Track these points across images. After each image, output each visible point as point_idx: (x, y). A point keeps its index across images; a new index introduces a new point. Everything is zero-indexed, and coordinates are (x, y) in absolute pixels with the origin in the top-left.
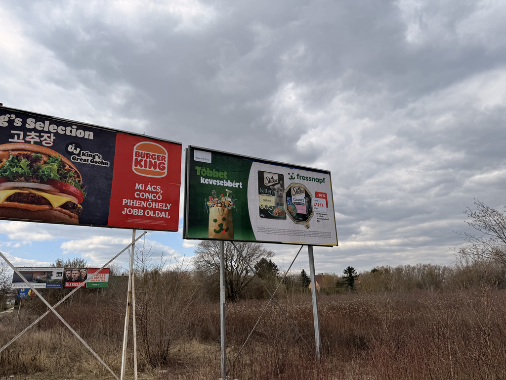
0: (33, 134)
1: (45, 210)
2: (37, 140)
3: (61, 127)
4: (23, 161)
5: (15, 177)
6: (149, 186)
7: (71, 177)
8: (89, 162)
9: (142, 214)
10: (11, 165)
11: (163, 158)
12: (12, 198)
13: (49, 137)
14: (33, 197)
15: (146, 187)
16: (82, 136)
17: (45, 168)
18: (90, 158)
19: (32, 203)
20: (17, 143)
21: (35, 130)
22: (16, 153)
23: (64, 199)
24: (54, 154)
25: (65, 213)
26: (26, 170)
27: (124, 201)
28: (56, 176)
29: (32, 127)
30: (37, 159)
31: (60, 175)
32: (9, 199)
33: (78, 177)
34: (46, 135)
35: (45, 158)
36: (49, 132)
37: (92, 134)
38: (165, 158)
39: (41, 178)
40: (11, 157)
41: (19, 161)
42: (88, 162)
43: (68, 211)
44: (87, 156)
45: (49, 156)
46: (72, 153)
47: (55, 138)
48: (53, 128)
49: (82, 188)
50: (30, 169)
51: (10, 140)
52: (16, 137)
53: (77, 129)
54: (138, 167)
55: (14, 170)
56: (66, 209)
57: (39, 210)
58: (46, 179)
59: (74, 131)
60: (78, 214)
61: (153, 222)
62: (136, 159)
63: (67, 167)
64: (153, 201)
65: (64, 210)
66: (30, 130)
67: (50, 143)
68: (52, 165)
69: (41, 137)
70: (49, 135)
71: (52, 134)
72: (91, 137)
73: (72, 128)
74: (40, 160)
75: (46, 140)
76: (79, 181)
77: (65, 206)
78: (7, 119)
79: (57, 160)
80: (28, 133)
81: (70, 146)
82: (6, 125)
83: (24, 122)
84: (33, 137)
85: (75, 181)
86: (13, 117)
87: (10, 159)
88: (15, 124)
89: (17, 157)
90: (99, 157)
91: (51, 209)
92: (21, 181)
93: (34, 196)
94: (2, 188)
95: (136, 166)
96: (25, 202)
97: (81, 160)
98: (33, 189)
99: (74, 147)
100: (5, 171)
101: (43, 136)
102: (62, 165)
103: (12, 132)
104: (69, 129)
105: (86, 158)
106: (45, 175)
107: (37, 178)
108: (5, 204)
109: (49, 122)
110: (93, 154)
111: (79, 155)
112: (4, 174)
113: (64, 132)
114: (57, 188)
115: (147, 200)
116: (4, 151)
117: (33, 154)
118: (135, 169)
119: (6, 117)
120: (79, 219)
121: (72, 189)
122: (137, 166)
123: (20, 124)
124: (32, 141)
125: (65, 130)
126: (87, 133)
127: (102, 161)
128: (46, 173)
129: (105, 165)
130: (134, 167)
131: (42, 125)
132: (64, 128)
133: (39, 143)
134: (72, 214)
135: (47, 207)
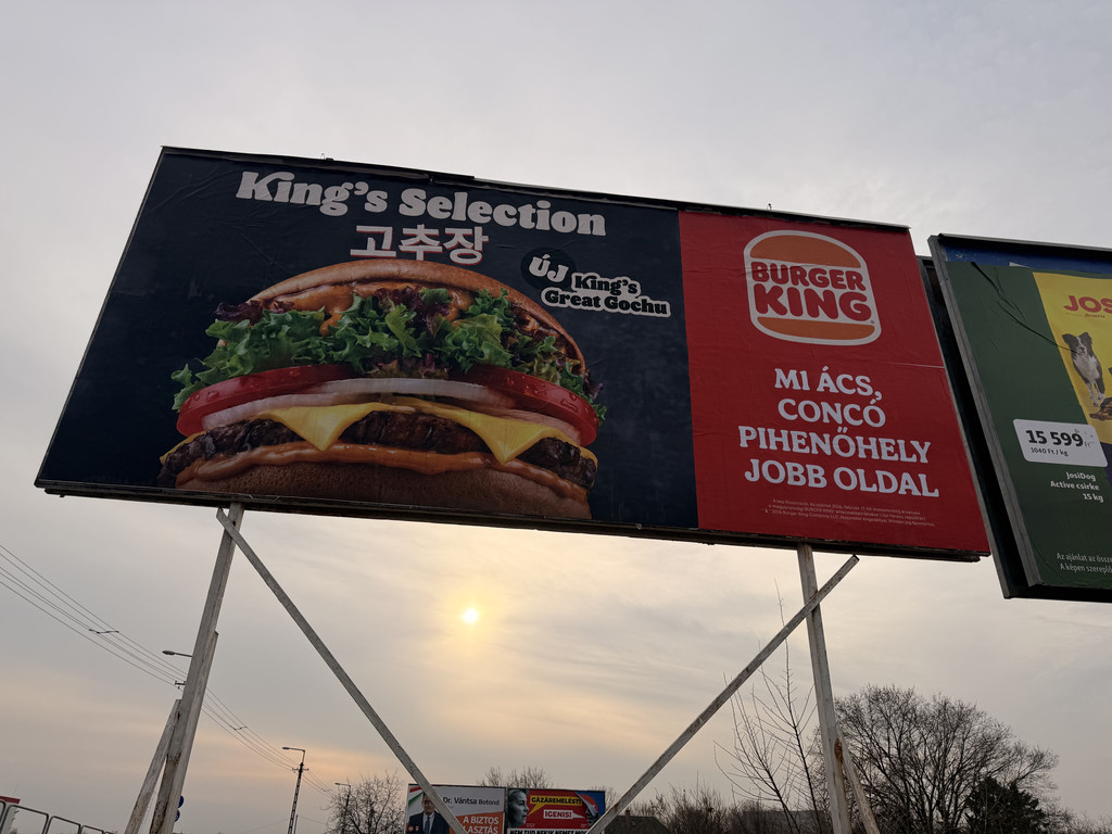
0: (421, 231)
1: (469, 471)
2: (435, 247)
3: (501, 209)
4: (394, 310)
5: (368, 364)
6: (825, 376)
7: (546, 355)
8: (603, 306)
9: (823, 483)
10: (356, 326)
11: (855, 280)
12: (361, 432)
13: (470, 238)
14: (427, 425)
15: (814, 382)
16: (568, 229)
17: (461, 329)
18: (604, 295)
19: (426, 446)
20: (376, 260)
21: (426, 219)
22: (374, 288)
23: (530, 430)
24: (488, 286)
25: (539, 481)
26: (404, 337)
27: (745, 434)
28: (498, 353)
29: (417, 211)
30: (437, 305)
31: (512, 349)
32: (349, 434)
33: (572, 354)
34: (459, 234)
35: (460, 301)
36: (469, 224)
37: (599, 221)
38: (860, 277)
39: (452, 361)
40: (357, 301)
41: (381, 313)
42: (597, 305)
43: (547, 474)
44: (593, 287)
45: (473, 294)
46: (545, 282)
47: (486, 239)
48: (479, 211)
49: (587, 389)
50: (416, 335)
51: (354, 252)
52: (371, 242)
53: (552, 211)
54: (771, 313)
55: (367, 340)
56: (540, 465)
57: (448, 472)
58: (466, 366)
59: (543, 216)
60: (586, 482)
61: (872, 516)
62: (759, 289)
63: (533, 325)
64: (853, 432)
65: (534, 471)
66: (413, 222)
67: (474, 256)
68: (484, 321)
69: (444, 238)
70: (469, 232)
71: (479, 230)
72: (600, 230)
73: (538, 208)
74: (446, 306)
75: (459, 246)
76: (576, 369)
77: (536, 454)
78: (344, 195)
79: (497, 303)
80: (406, 231)
81: (536, 261)
82: (342, 210)
83: (394, 201)
84: (421, 240)
85: (562, 370)
86: (363, 187)
87: (355, 306)
88: (368, 207)
89: (375, 301)
90: (632, 290)
91: (489, 467)
92: (389, 375)
93: (432, 422)
94: (329, 397)
95: (762, 309)
96: (403, 445)
97: (575, 300)
98: (426, 398)
99: (547, 264)
100: (340, 345)
101: (451, 237)
102: (517, 318)
103: (360, 228)
104: (526, 211)
105: (592, 294)
106: (462, 352)
107: (438, 364)
108: (337, 453)
109: (466, 194)
110: (611, 281)
111: (565, 284)
112: (336, 355)
113: (513, 222)
114: (505, 393)
115: (829, 428)
116: (335, 284)
117: (424, 290)
118: (759, 319)
119: (343, 191)
120: (592, 500)
121: (556, 394)
122: (765, 311)
123: (381, 207)
124: (420, 252)
125: (517, 216)
126: (585, 219)
127: (644, 301)
128: (465, 345)
129: (655, 314)
130: (754, 315)
131: (447, 204)
132: (512, 210)
133: (442, 258)
134: (563, 483)
135: (476, 460)
